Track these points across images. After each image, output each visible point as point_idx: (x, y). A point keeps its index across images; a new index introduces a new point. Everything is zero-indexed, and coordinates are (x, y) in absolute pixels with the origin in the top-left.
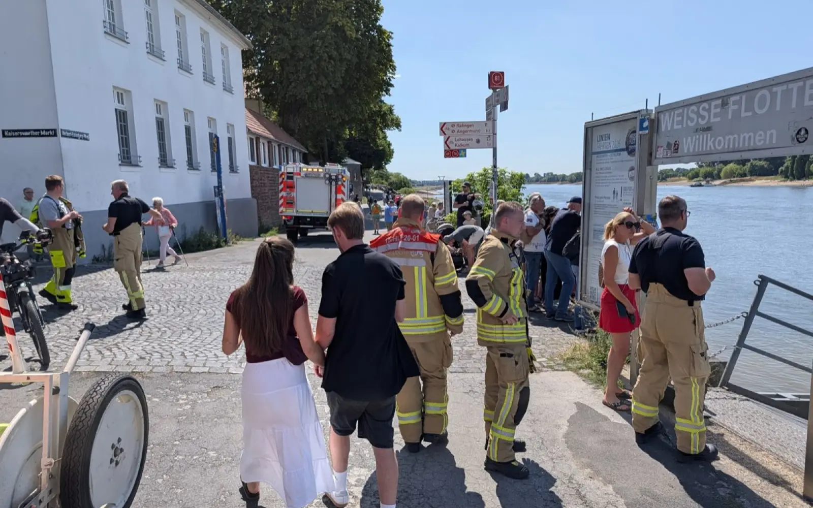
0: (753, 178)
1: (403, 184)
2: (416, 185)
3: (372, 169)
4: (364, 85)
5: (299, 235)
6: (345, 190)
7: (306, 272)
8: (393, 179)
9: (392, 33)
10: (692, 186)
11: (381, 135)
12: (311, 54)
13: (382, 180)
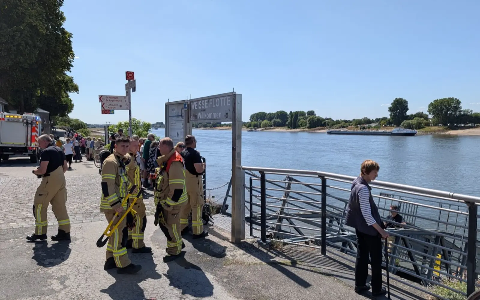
0: (275, 127)
1: (81, 126)
2: (90, 127)
3: (57, 117)
4: (52, 64)
5: (2, 159)
6: (38, 130)
7: (10, 181)
8: (73, 123)
9: (72, 34)
10: (248, 131)
11: (64, 95)
12: (12, 41)
13: (66, 123)
